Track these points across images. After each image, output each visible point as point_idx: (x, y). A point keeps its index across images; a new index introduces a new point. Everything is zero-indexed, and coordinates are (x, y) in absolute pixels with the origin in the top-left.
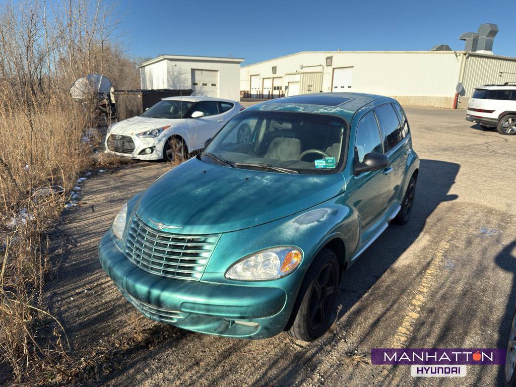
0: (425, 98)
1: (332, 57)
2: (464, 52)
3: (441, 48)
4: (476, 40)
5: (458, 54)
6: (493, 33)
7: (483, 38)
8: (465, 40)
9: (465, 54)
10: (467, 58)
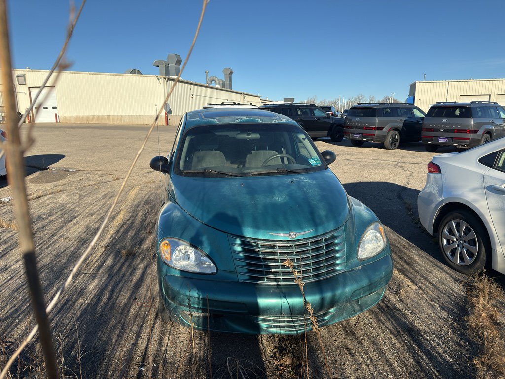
0: (138, 117)
1: (25, 75)
2: (164, 77)
3: (134, 72)
4: (167, 67)
5: (159, 78)
6: (179, 62)
7: (172, 66)
8: (158, 66)
9: (165, 79)
10: (167, 82)
